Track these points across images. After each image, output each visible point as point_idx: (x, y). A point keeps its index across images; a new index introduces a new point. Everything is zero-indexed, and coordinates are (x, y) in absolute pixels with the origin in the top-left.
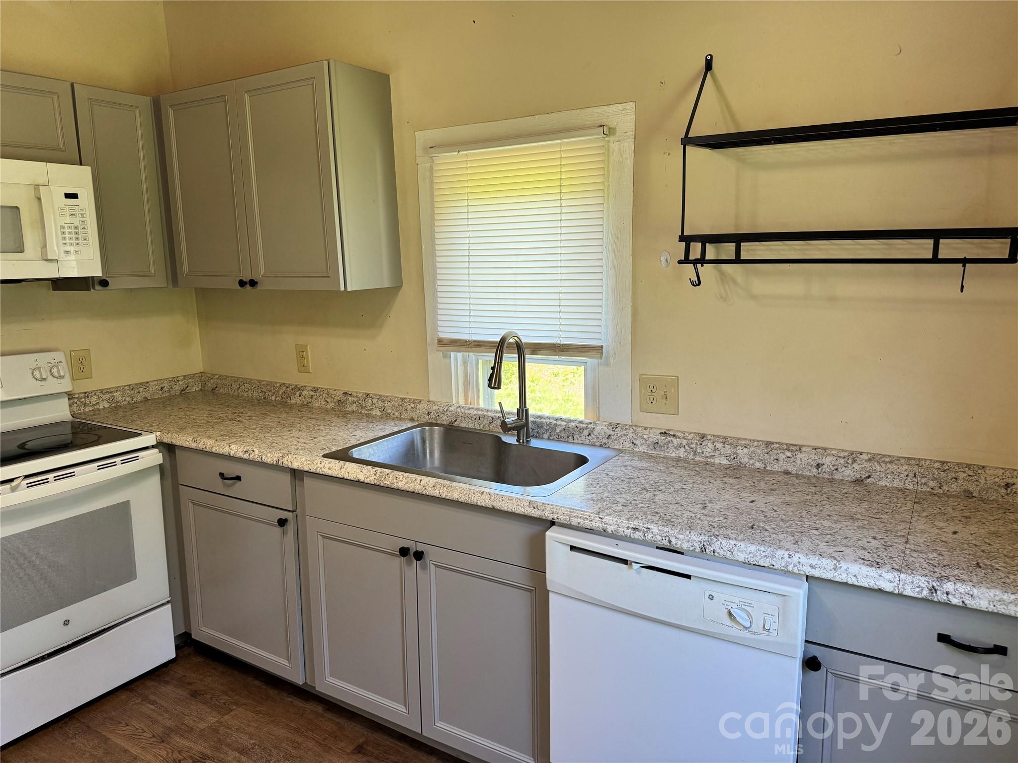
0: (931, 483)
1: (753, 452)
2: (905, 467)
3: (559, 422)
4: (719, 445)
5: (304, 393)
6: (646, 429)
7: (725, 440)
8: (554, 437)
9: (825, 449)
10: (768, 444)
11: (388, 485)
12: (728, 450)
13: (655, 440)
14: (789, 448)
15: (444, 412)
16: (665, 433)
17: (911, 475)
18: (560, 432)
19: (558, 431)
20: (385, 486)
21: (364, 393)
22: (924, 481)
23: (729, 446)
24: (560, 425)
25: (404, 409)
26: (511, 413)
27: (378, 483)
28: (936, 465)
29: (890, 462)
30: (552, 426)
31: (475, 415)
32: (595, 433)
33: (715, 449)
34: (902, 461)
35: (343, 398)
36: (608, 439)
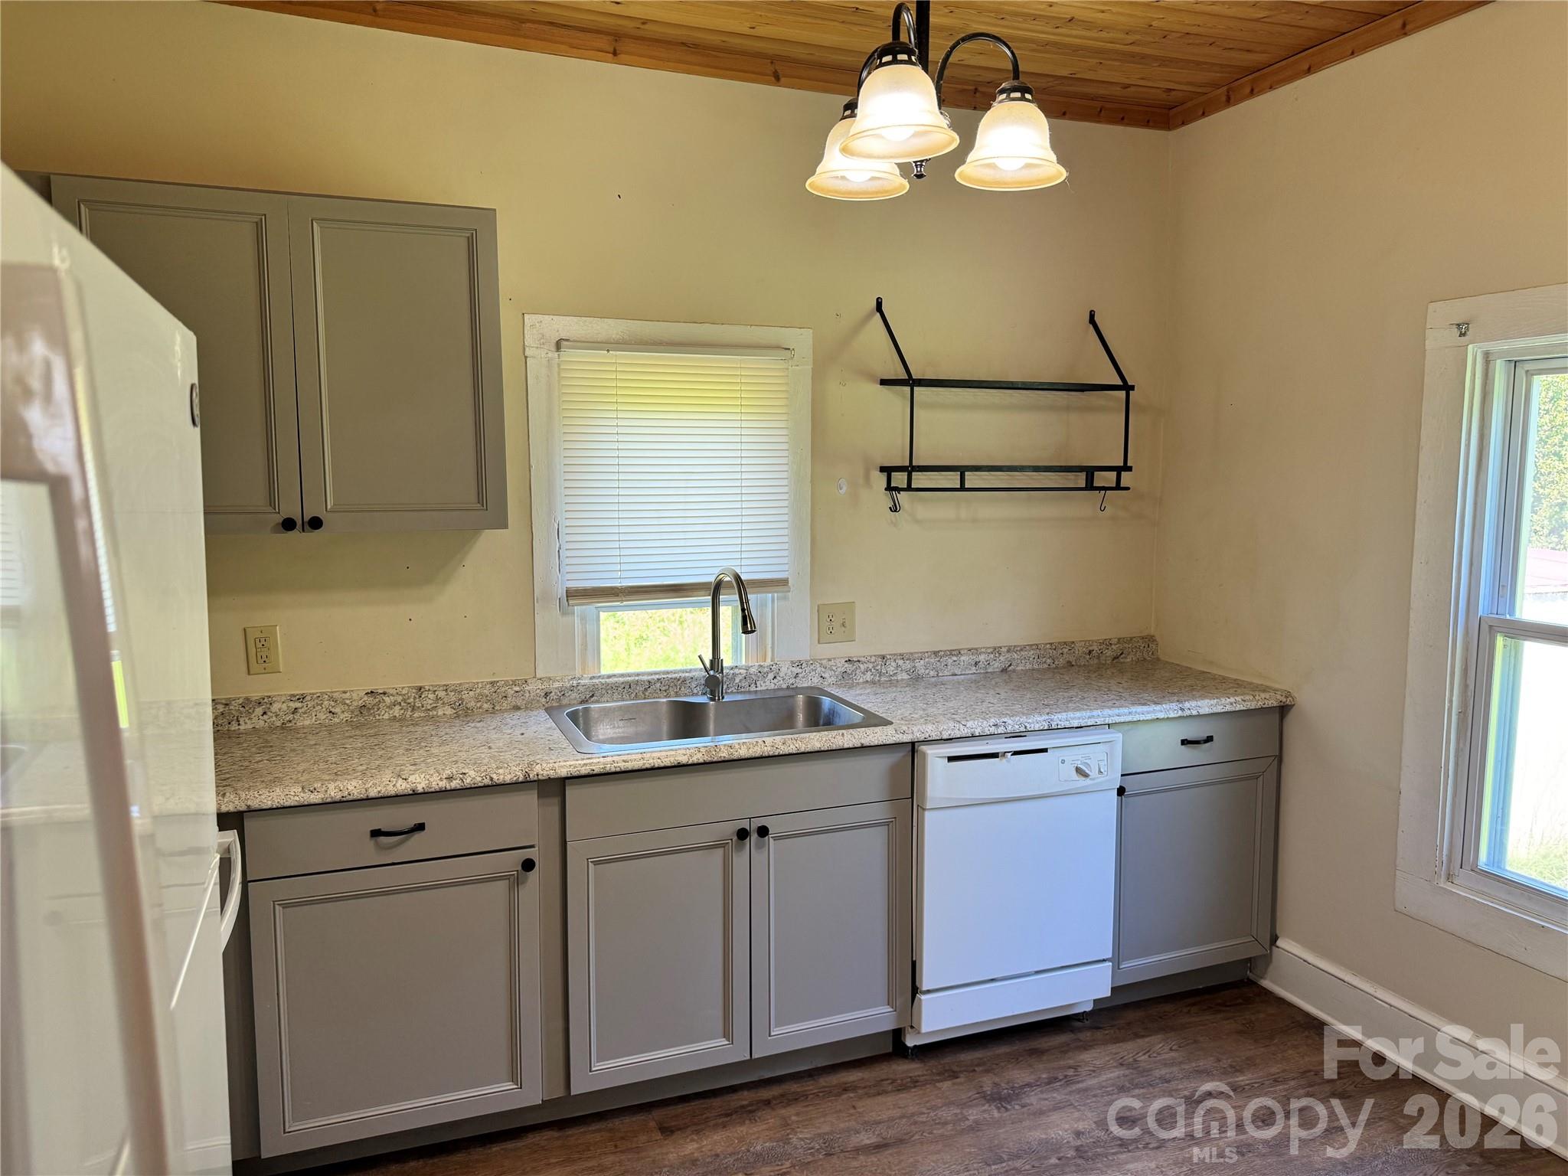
0: (1049, 661)
1: (928, 663)
2: (1032, 652)
3: (737, 671)
4: (900, 662)
5: (275, 707)
6: (830, 660)
7: (902, 656)
8: (733, 689)
9: (976, 649)
10: (936, 653)
11: (724, 757)
12: (908, 665)
13: (843, 670)
14: (951, 653)
15: (572, 688)
16: (849, 660)
17: (1037, 657)
18: (740, 681)
19: (737, 681)
20: (720, 760)
21: (414, 687)
22: (1044, 660)
23: (908, 662)
24: (740, 674)
25: (500, 697)
26: (671, 672)
27: (709, 759)
28: (1048, 646)
29: (1021, 650)
30: (730, 677)
31: (623, 683)
32: (782, 674)
33: (898, 666)
34: (1027, 647)
35: (369, 700)
36: (795, 678)
